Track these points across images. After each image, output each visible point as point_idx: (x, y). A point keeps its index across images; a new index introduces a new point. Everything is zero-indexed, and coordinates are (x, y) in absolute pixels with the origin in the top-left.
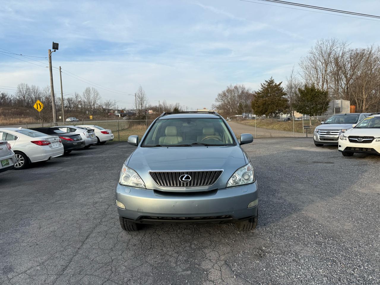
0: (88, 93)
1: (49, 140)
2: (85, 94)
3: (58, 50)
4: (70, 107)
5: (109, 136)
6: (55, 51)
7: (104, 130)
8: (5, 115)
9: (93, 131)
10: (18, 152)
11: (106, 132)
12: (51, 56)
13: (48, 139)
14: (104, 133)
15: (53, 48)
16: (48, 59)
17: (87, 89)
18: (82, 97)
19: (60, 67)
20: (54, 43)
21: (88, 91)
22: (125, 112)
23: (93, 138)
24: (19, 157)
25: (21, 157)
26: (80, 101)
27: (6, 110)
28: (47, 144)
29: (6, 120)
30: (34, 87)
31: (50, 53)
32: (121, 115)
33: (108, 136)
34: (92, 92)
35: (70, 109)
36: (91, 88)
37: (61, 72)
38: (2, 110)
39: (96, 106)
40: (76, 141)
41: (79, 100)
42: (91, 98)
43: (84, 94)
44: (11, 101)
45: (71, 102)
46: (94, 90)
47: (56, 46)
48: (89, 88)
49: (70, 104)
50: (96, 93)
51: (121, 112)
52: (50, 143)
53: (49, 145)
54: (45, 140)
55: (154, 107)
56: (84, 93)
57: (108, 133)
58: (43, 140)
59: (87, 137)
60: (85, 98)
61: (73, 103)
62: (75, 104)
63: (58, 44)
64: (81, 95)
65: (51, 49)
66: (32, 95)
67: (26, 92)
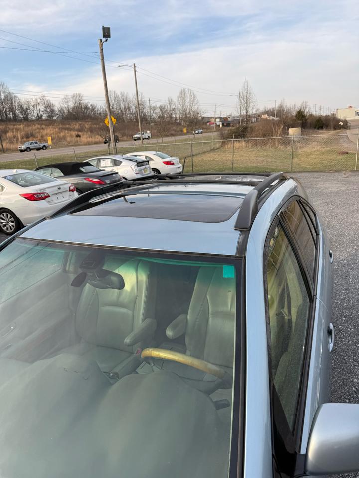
0: (183, 96)
1: (48, 191)
3: (110, 37)
4: (163, 117)
5: (174, 168)
6: (106, 40)
7: (168, 159)
8: (92, 132)
9: (147, 163)
10: (6, 210)
11: (170, 162)
12: (102, 49)
13: (44, 189)
14: (167, 163)
15: (104, 36)
16: (99, 54)
17: (182, 91)
18: (176, 103)
19: (134, 64)
20: (104, 29)
21: (183, 94)
22: (229, 119)
23: (146, 173)
24: (9, 217)
25: (11, 217)
26: (174, 109)
27: (95, 124)
28: (44, 198)
29: (92, 138)
30: (122, 94)
31: (102, 45)
32: (223, 125)
33: (172, 168)
34: (188, 95)
35: (163, 120)
36: (187, 90)
37: (135, 71)
38: (90, 125)
39: (192, 113)
40: (108, 184)
41: (174, 107)
42: (187, 104)
43: (179, 99)
44: (100, 113)
45: (163, 111)
46: (190, 92)
47: (107, 33)
49: (162, 113)
50: (193, 96)
51: (225, 120)
52: (49, 196)
53: (47, 199)
54: (39, 192)
55: (270, 109)
56: (178, 97)
57: (173, 164)
58: (37, 192)
59: (136, 173)
60: (180, 104)
61: (165, 112)
62: (168, 113)
63: (109, 29)
64: (175, 100)
65: (102, 38)
66: (121, 104)
67: (114, 101)
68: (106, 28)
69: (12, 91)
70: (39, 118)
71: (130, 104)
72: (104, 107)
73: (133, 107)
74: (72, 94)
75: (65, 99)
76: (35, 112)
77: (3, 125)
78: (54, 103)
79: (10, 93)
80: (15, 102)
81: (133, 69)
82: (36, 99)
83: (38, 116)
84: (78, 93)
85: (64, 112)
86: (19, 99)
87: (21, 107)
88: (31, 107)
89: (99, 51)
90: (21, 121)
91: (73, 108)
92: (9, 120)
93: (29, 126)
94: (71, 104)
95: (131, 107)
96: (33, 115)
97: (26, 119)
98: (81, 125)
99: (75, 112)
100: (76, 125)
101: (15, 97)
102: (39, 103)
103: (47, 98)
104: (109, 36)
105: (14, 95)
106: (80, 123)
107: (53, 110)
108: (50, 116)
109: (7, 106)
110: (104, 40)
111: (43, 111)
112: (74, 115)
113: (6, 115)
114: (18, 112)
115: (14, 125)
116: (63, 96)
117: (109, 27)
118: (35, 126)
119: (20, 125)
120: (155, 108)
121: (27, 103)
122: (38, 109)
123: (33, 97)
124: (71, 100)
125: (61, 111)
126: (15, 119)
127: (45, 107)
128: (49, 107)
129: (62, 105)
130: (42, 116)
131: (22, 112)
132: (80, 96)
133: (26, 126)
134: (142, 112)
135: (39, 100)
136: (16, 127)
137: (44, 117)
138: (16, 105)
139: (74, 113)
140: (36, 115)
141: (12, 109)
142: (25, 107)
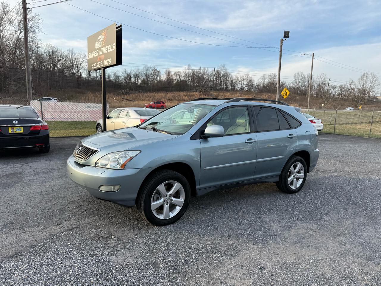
0: (365, 79)
2: (361, 81)
6: (286, 39)
7: (312, 119)
11: (313, 121)
12: (282, 45)
16: (280, 48)
17: (364, 75)
18: (357, 84)
19: (313, 53)
20: (285, 32)
21: (365, 77)
26: (353, 89)
31: (282, 42)
34: (370, 78)
35: (341, 97)
36: (369, 73)
39: (371, 94)
41: (354, 87)
42: (367, 85)
43: (359, 81)
45: (343, 90)
46: (372, 76)
47: (286, 35)
48: (367, 74)
49: (342, 91)
50: (374, 79)
56: (359, 79)
57: (315, 123)
60: (360, 85)
61: (345, 90)
62: (347, 91)
63: (289, 32)
64: (356, 81)
65: (283, 38)
66: (306, 82)
67: (301, 80)
68: (287, 32)
69: (228, 71)
70: (242, 89)
71: (314, 83)
72: (291, 84)
73: (316, 85)
74: (269, 74)
75: (264, 78)
76: (240, 85)
77: (217, 93)
78: (254, 79)
79: (227, 72)
80: (229, 78)
81: (312, 57)
82: (243, 77)
83: (241, 88)
84: (273, 73)
85: (260, 86)
86: (231, 76)
87: (232, 82)
88: (238, 82)
89: (280, 45)
90: (229, 91)
91: (268, 84)
92: (222, 90)
93: (233, 94)
94: (267, 81)
95: (314, 85)
96: (238, 87)
97: (233, 89)
98: (269, 96)
99: (269, 87)
100: (266, 96)
101: (230, 75)
102: (244, 80)
103: (250, 76)
104: (288, 37)
105: (229, 74)
106: (269, 94)
107: (252, 85)
108: (250, 89)
109: (223, 81)
110: (284, 39)
111: (245, 85)
112: (267, 89)
113: (221, 86)
114: (228, 85)
115: (224, 93)
116: (262, 75)
117: (288, 31)
118: (237, 94)
119: (228, 93)
120: (335, 87)
121: (236, 79)
122: (243, 83)
123: (241, 75)
124: (268, 78)
125: (258, 85)
126: (226, 90)
127: (248, 82)
128: (250, 83)
129: (260, 81)
130: (244, 88)
131: (231, 85)
132: (274, 75)
133: (231, 94)
134: (323, 89)
135: (244, 78)
136: (224, 94)
137: (245, 89)
138: (229, 80)
139: (267, 87)
140: (240, 87)
141: (225, 83)
142: (234, 82)
